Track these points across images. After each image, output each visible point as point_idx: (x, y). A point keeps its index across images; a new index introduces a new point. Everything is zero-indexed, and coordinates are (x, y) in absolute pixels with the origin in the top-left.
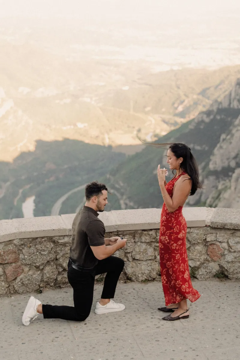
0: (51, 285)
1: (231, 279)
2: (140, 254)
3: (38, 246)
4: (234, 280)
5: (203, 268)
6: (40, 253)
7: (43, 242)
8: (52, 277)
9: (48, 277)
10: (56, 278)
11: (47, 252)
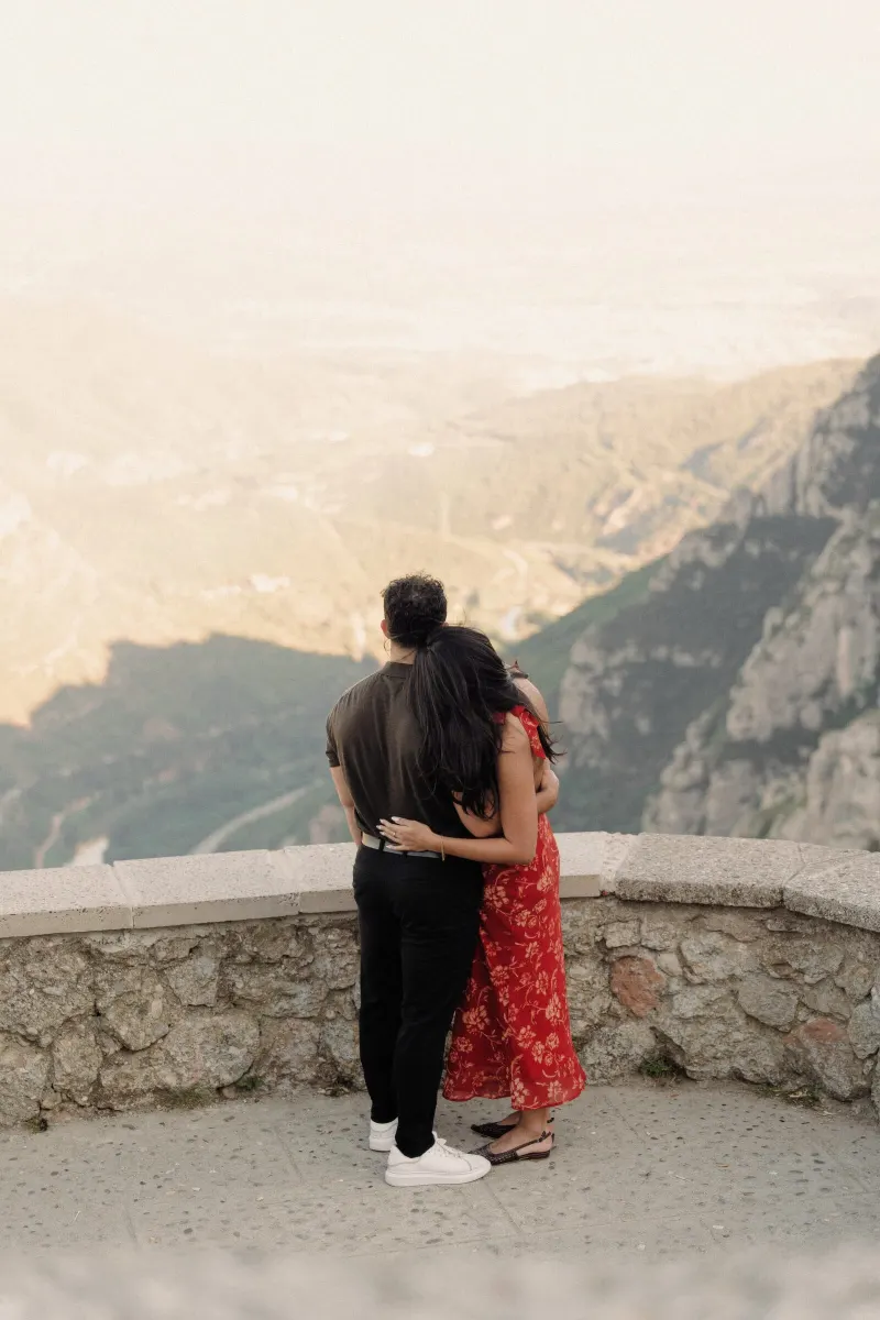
0: (80, 1103)
1: (694, 1080)
3: (34, 968)
4: (706, 1083)
5: (600, 1041)
6: (40, 990)
7: (48, 953)
8: (81, 1075)
9: (69, 1075)
10: (94, 1077)
11: (64, 986)
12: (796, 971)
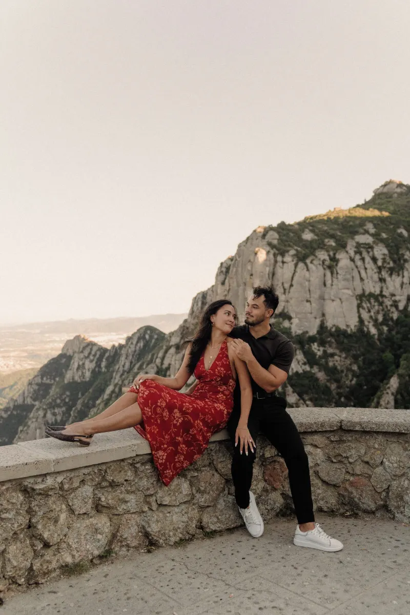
0: (20, 583)
2: (170, 494)
5: (262, 503)
7: (3, 493)
8: (22, 566)
9: (15, 567)
10: (29, 565)
11: (14, 512)
12: (345, 457)
